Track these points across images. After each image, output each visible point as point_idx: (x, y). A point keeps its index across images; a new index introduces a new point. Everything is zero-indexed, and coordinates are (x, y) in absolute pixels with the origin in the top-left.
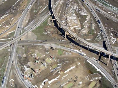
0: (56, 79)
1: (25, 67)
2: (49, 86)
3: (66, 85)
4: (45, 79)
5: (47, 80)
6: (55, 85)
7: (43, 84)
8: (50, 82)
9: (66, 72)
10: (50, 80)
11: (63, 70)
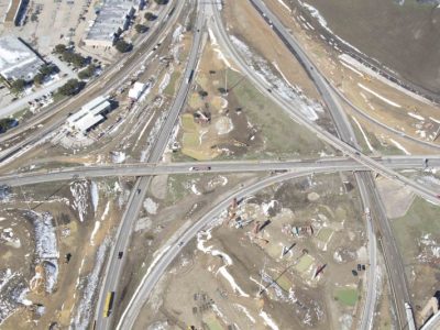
0: (234, 286)
1: (272, 204)
2: (210, 269)
3: (218, 317)
4: (233, 256)
5: (229, 261)
6: (214, 286)
7: (216, 253)
8: (223, 270)
9: (263, 315)
10: (230, 270)
11: (271, 306)
